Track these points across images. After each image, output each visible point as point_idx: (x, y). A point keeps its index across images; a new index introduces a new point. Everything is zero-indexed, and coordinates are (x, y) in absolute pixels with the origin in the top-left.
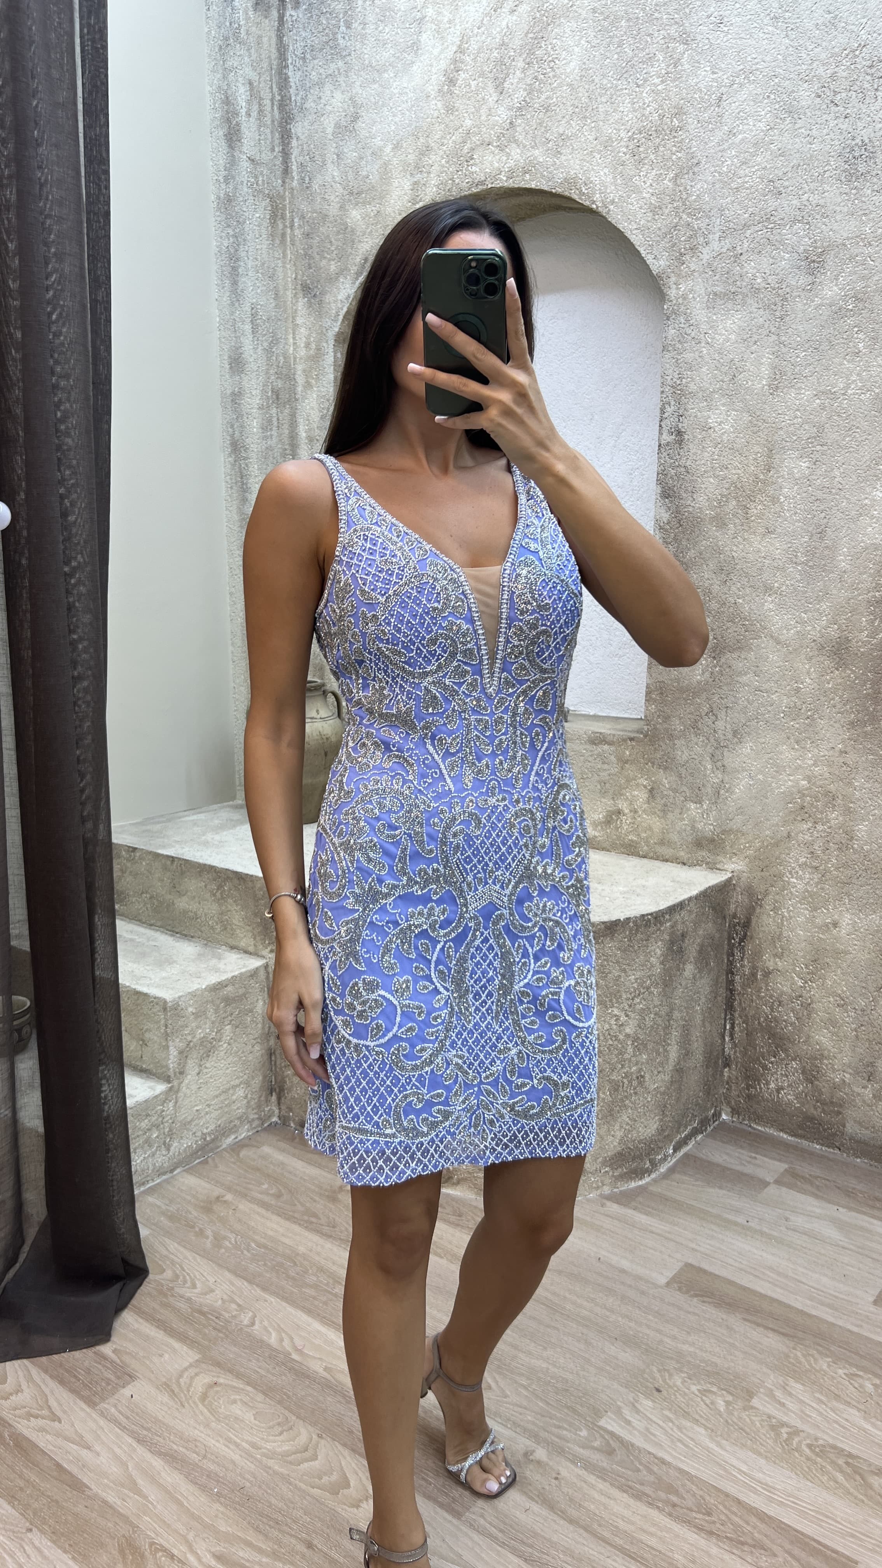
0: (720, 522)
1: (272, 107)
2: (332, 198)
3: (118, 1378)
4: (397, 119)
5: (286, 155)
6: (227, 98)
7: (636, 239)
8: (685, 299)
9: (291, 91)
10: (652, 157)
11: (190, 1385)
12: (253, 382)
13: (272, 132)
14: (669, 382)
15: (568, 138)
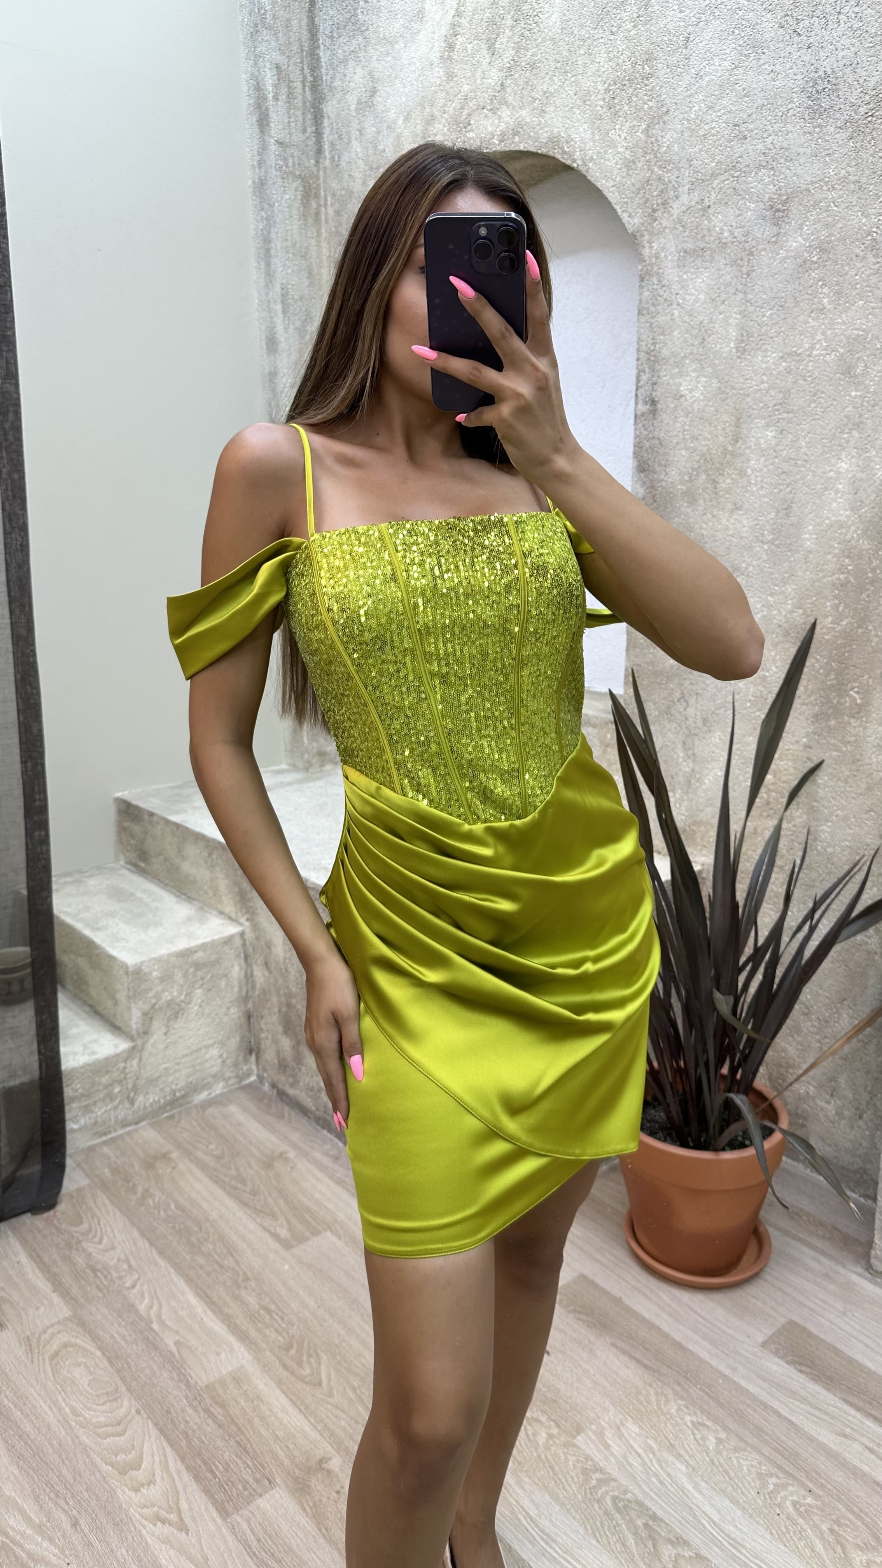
0: (691, 497)
1: (303, 89)
4: (407, 90)
5: (318, 135)
6: (258, 84)
7: (612, 196)
8: (657, 258)
9: (323, 71)
10: (626, 108)
12: (286, 361)
13: (303, 114)
14: (644, 348)
15: (552, 94)
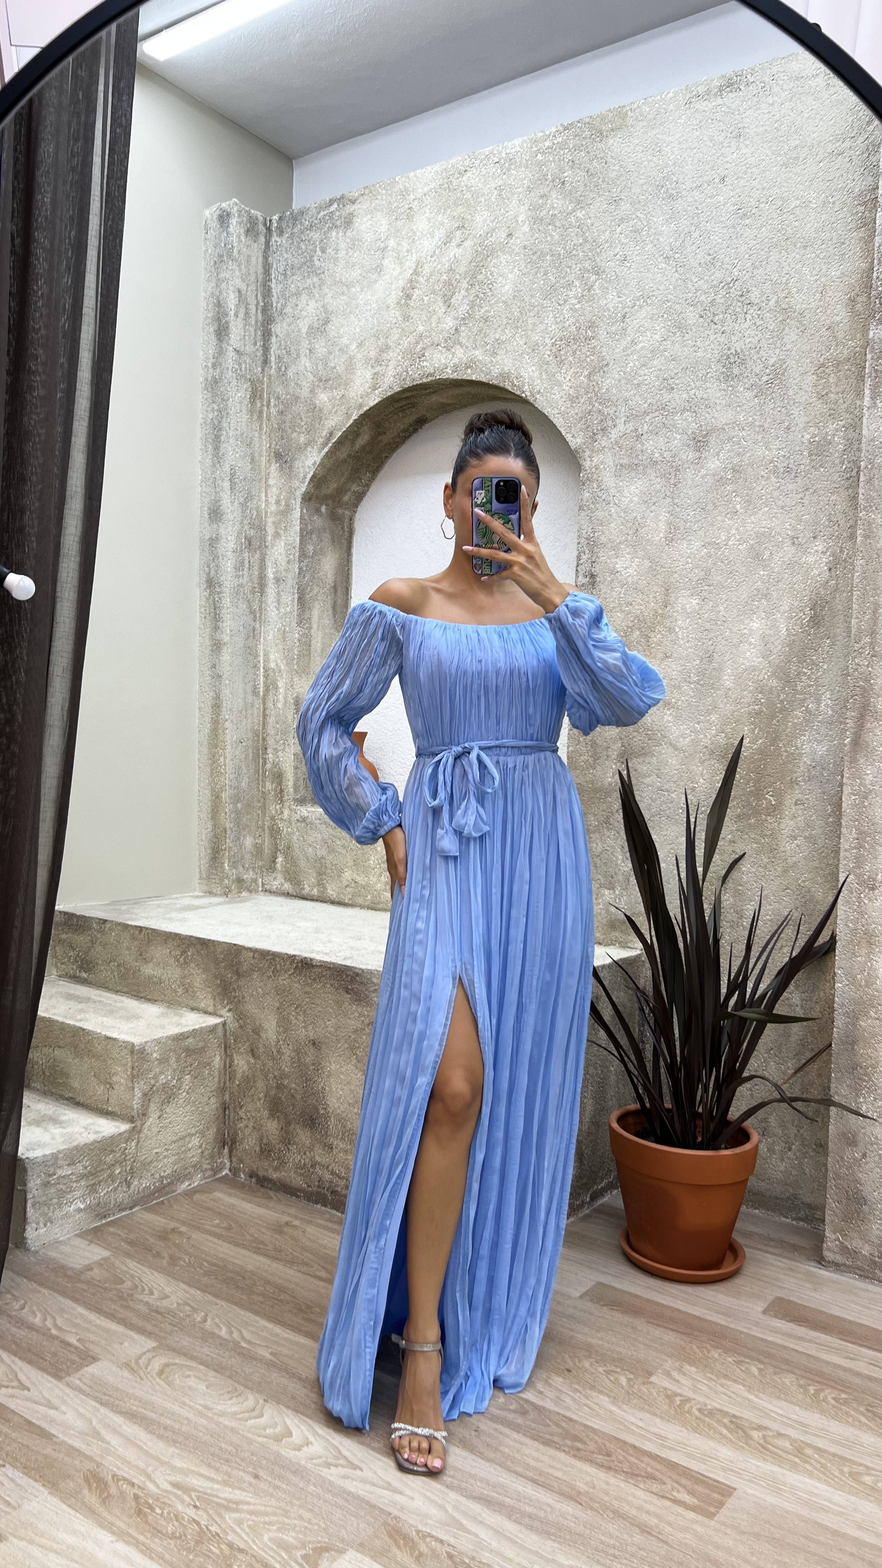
1: (257, 309)
2: (304, 383)
3: (83, 1359)
4: (361, 324)
5: (266, 349)
6: (219, 302)
7: (558, 422)
8: (597, 469)
9: (273, 299)
10: (571, 358)
11: (148, 1364)
12: (230, 529)
13: (255, 330)
14: (584, 535)
15: (503, 342)
